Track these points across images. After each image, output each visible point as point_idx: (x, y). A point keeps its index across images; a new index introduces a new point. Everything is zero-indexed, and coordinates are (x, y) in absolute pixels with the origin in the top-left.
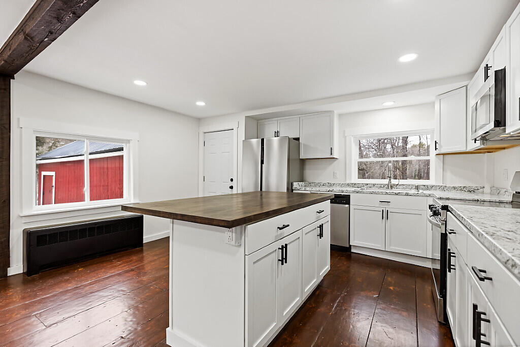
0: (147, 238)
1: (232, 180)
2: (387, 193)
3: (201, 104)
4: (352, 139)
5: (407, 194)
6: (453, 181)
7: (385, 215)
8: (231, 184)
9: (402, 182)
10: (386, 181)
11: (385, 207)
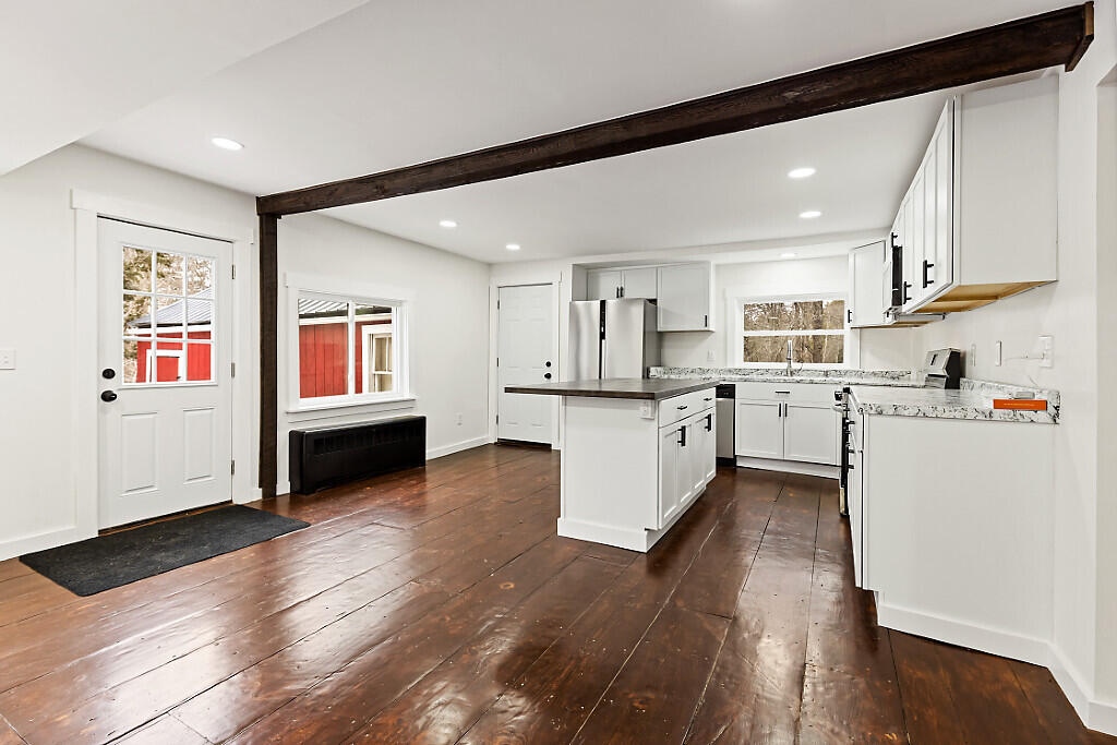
0: (431, 452)
1: (549, 364)
2: (785, 381)
3: (513, 247)
4: (736, 302)
5: (812, 382)
6: (873, 364)
7: (783, 411)
8: (547, 370)
9: (806, 366)
10: (784, 365)
11: (782, 400)
